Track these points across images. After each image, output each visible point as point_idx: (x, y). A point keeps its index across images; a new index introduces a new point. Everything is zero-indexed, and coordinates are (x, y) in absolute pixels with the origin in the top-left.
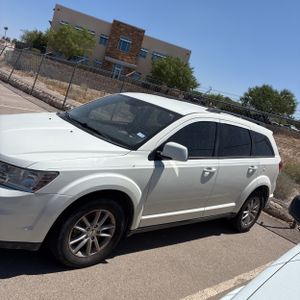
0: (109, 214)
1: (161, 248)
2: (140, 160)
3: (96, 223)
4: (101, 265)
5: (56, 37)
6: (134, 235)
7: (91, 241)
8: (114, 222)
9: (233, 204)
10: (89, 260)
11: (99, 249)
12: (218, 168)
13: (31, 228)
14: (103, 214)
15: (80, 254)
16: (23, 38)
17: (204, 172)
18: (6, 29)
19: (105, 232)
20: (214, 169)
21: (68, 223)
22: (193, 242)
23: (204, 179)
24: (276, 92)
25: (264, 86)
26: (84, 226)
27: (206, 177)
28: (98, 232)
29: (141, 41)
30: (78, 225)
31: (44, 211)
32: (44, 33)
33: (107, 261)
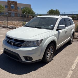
7: (50, 55)
8: (53, 49)
9: (69, 38)
11: (52, 56)
13: (40, 56)
14: (51, 48)
19: (52, 52)
20: (67, 30)
22: (65, 49)
24: (54, 10)
25: (51, 10)
31: (42, 50)
33: (53, 59)
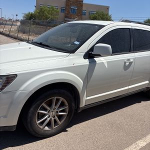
0: (62, 99)
1: (103, 116)
2: (78, 59)
3: (54, 106)
4: (63, 133)
5: (39, 13)
6: (83, 110)
7: (53, 119)
8: (67, 104)
9: (148, 82)
10: (54, 131)
11: (60, 123)
12: (135, 59)
13: (5, 117)
14: (58, 100)
15: (47, 128)
16: (24, 17)
17: (125, 62)
18: (17, 15)
20: (132, 60)
21: (32, 109)
23: (126, 67)
26: (46, 110)
27: (127, 66)
28: (57, 112)
29: (82, 6)
30: (41, 109)
32: (33, 13)
33: (67, 129)
